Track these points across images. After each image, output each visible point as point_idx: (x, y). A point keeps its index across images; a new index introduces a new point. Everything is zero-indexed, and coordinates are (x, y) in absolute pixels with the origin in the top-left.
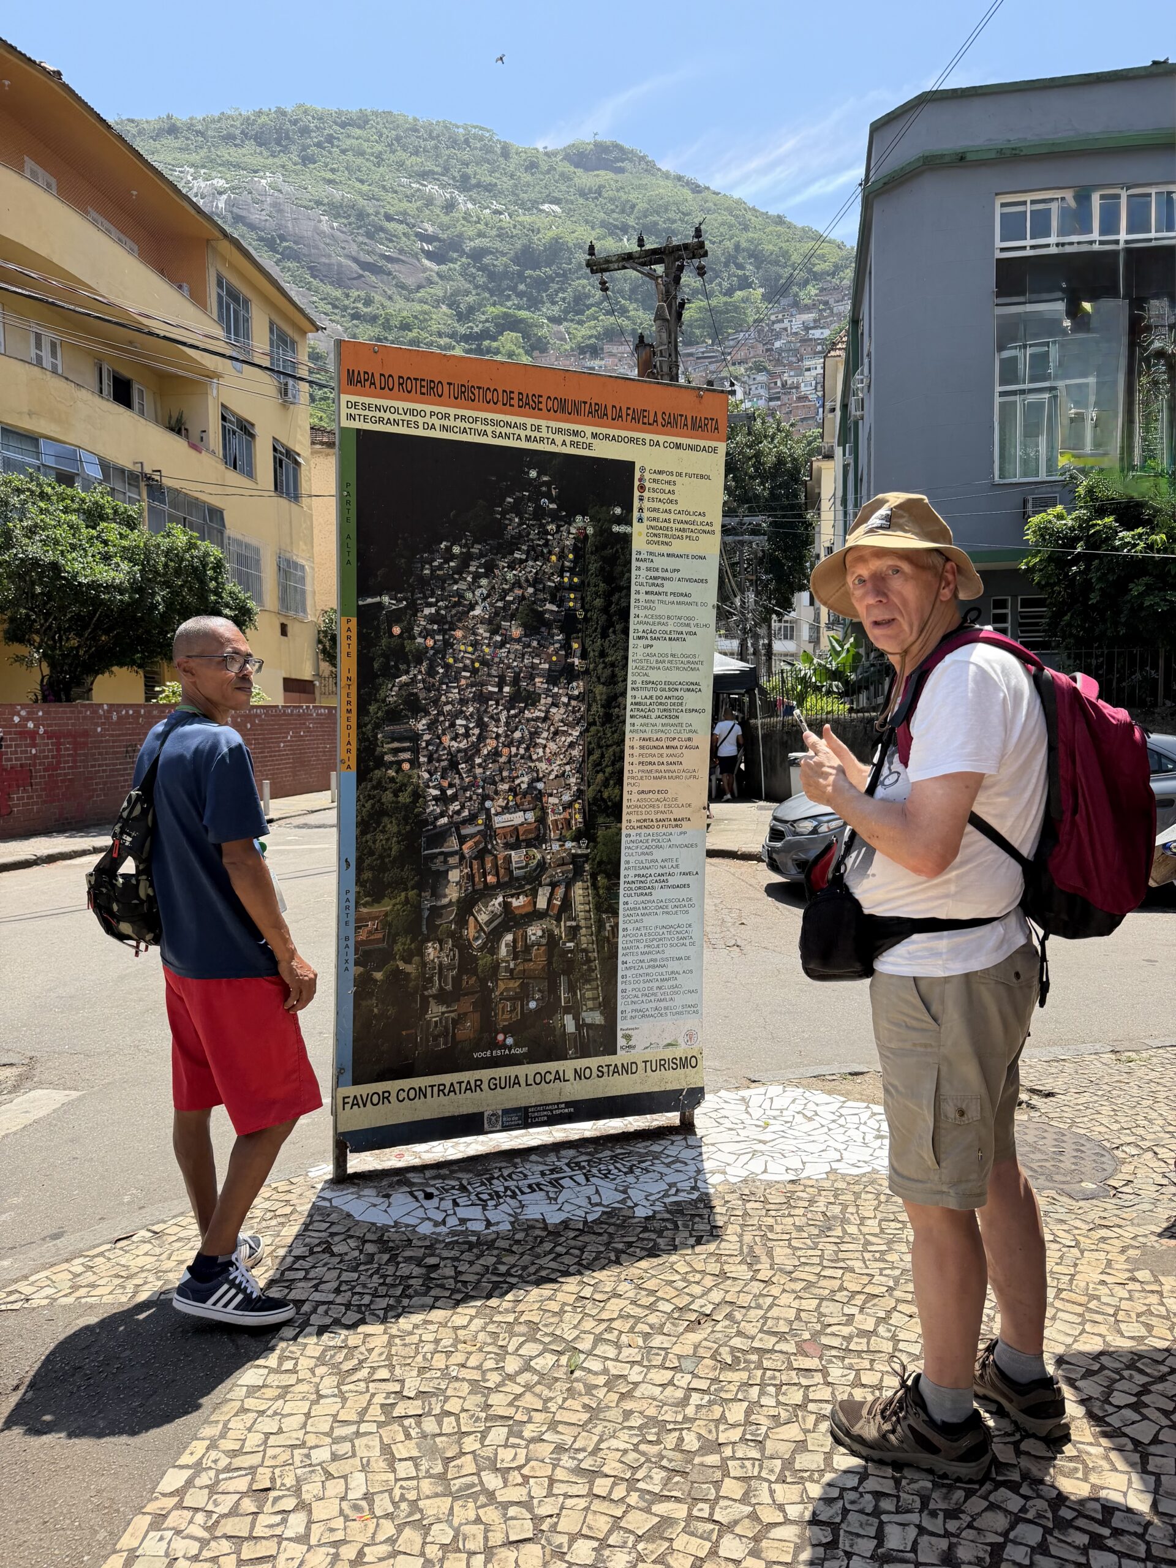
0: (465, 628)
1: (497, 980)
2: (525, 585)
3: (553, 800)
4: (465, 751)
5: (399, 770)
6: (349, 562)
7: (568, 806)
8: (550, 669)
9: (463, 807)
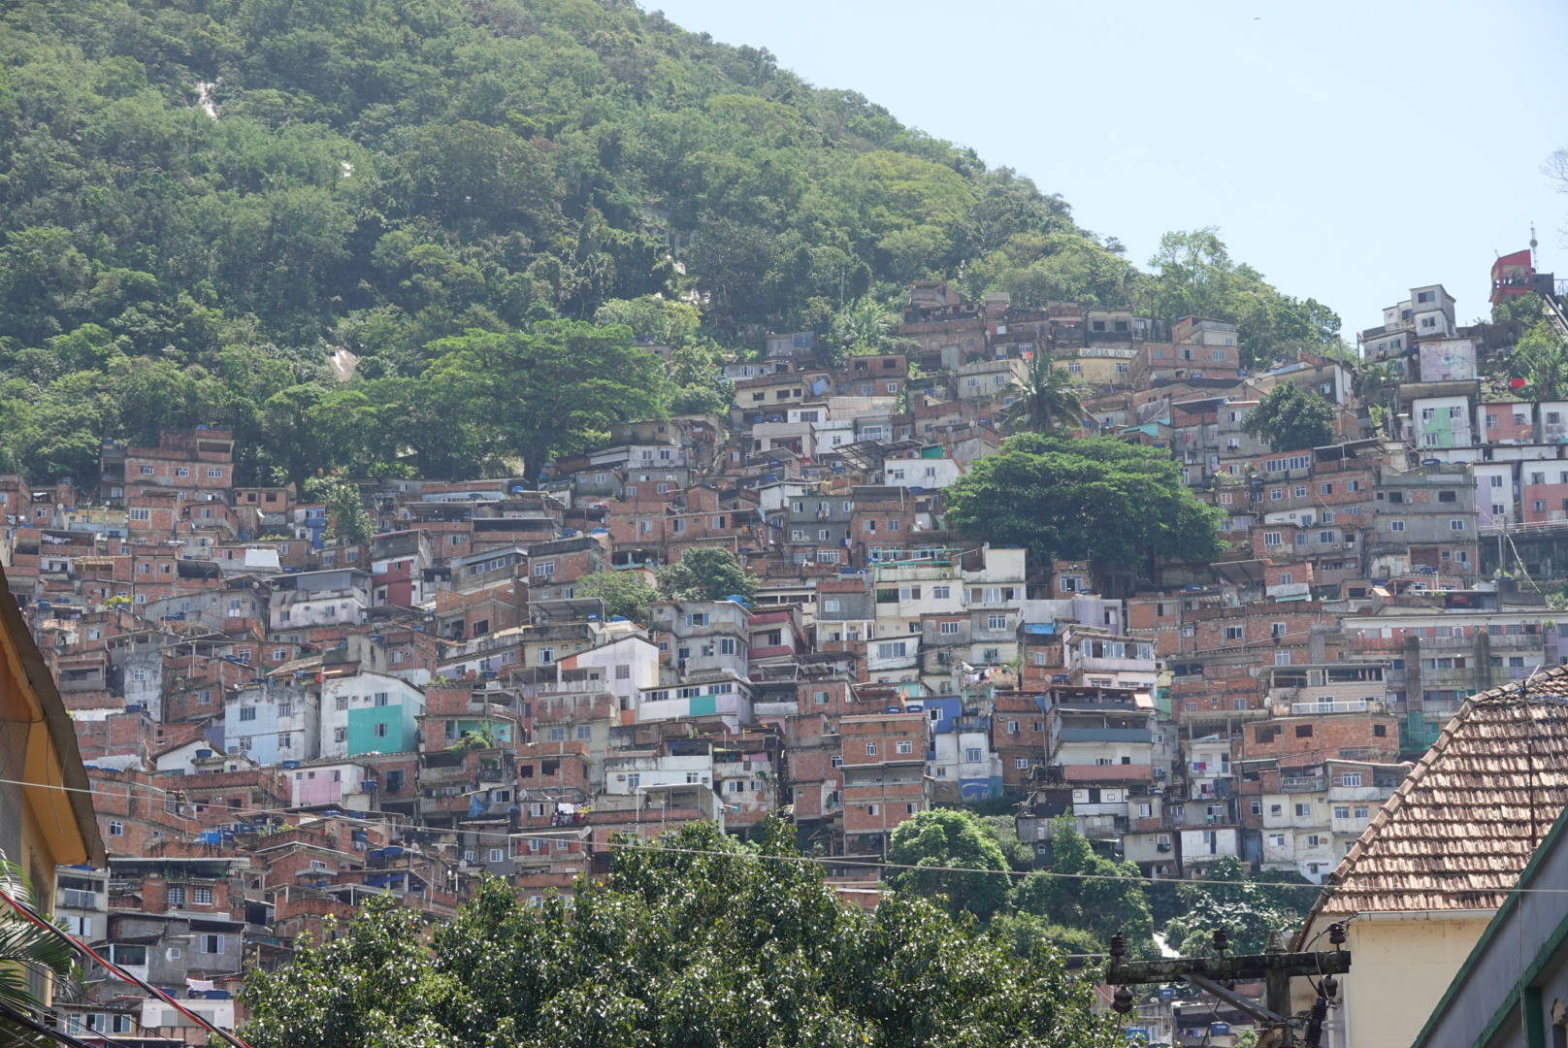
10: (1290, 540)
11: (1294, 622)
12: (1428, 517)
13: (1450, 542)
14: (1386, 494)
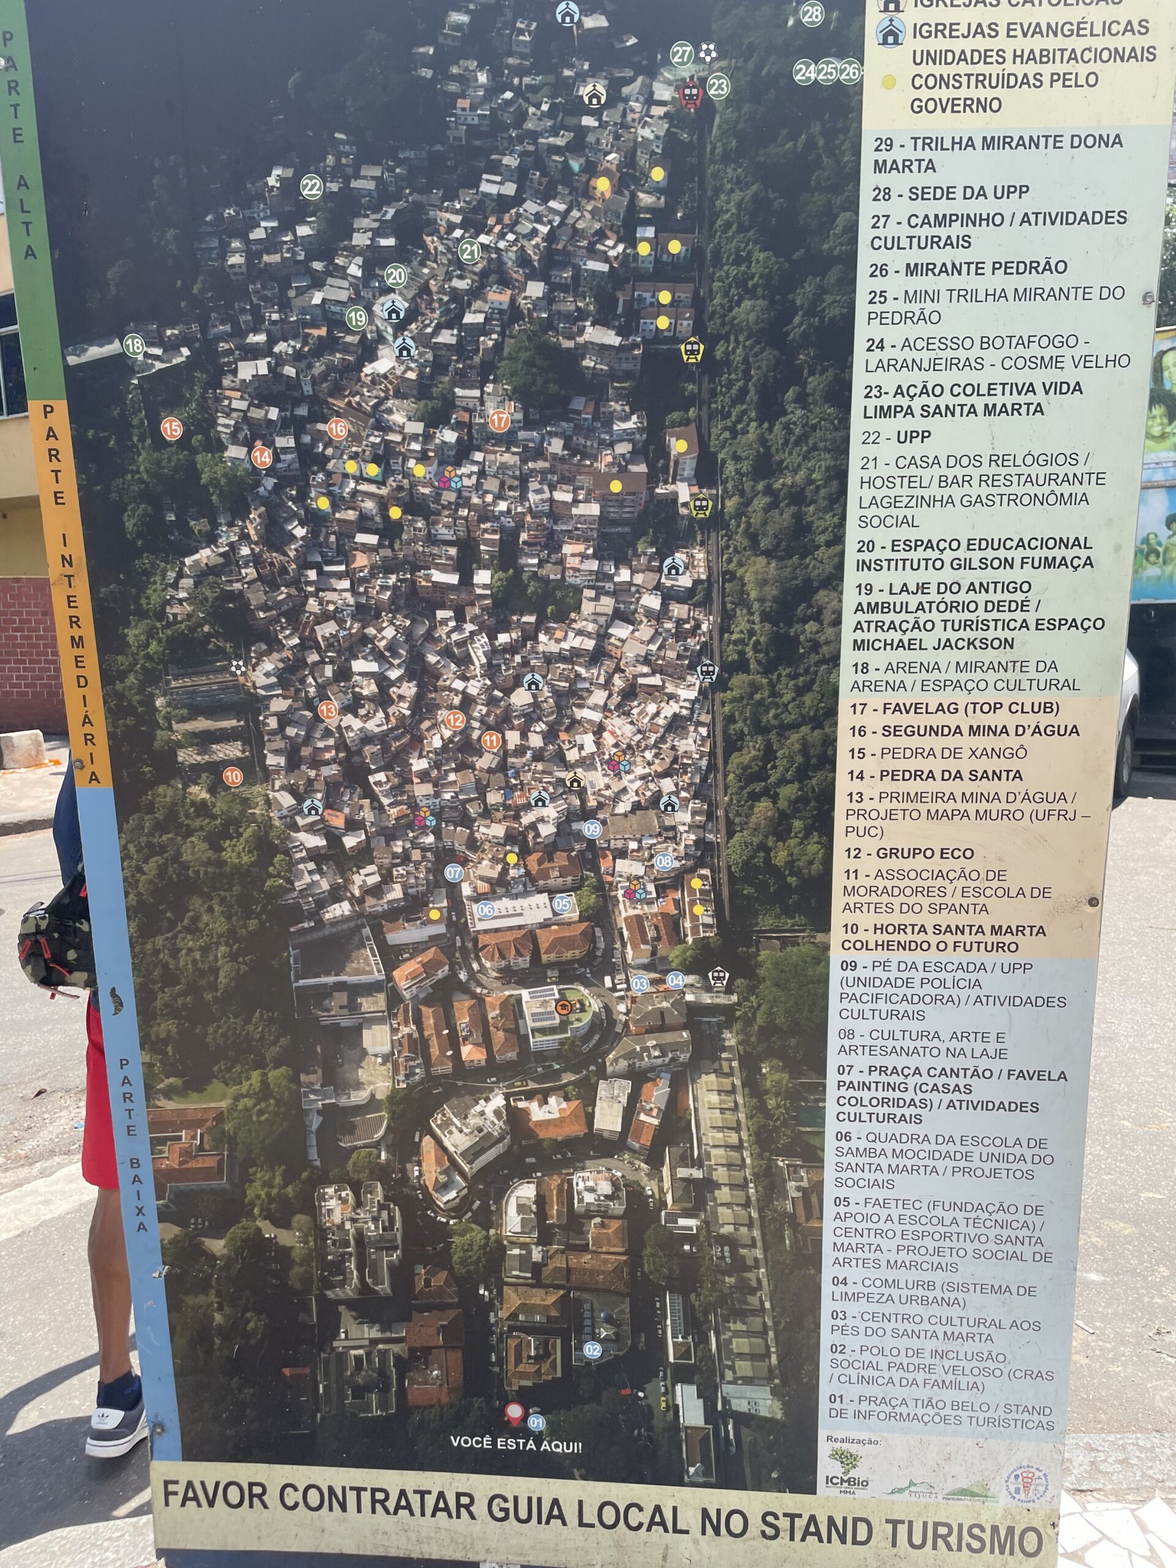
0: (354, 412)
1: (500, 1285)
2: (518, 274)
3: (626, 867)
4: (382, 739)
5: (217, 786)
6: (30, 252)
7: (676, 881)
8: (603, 519)
9: (387, 878)
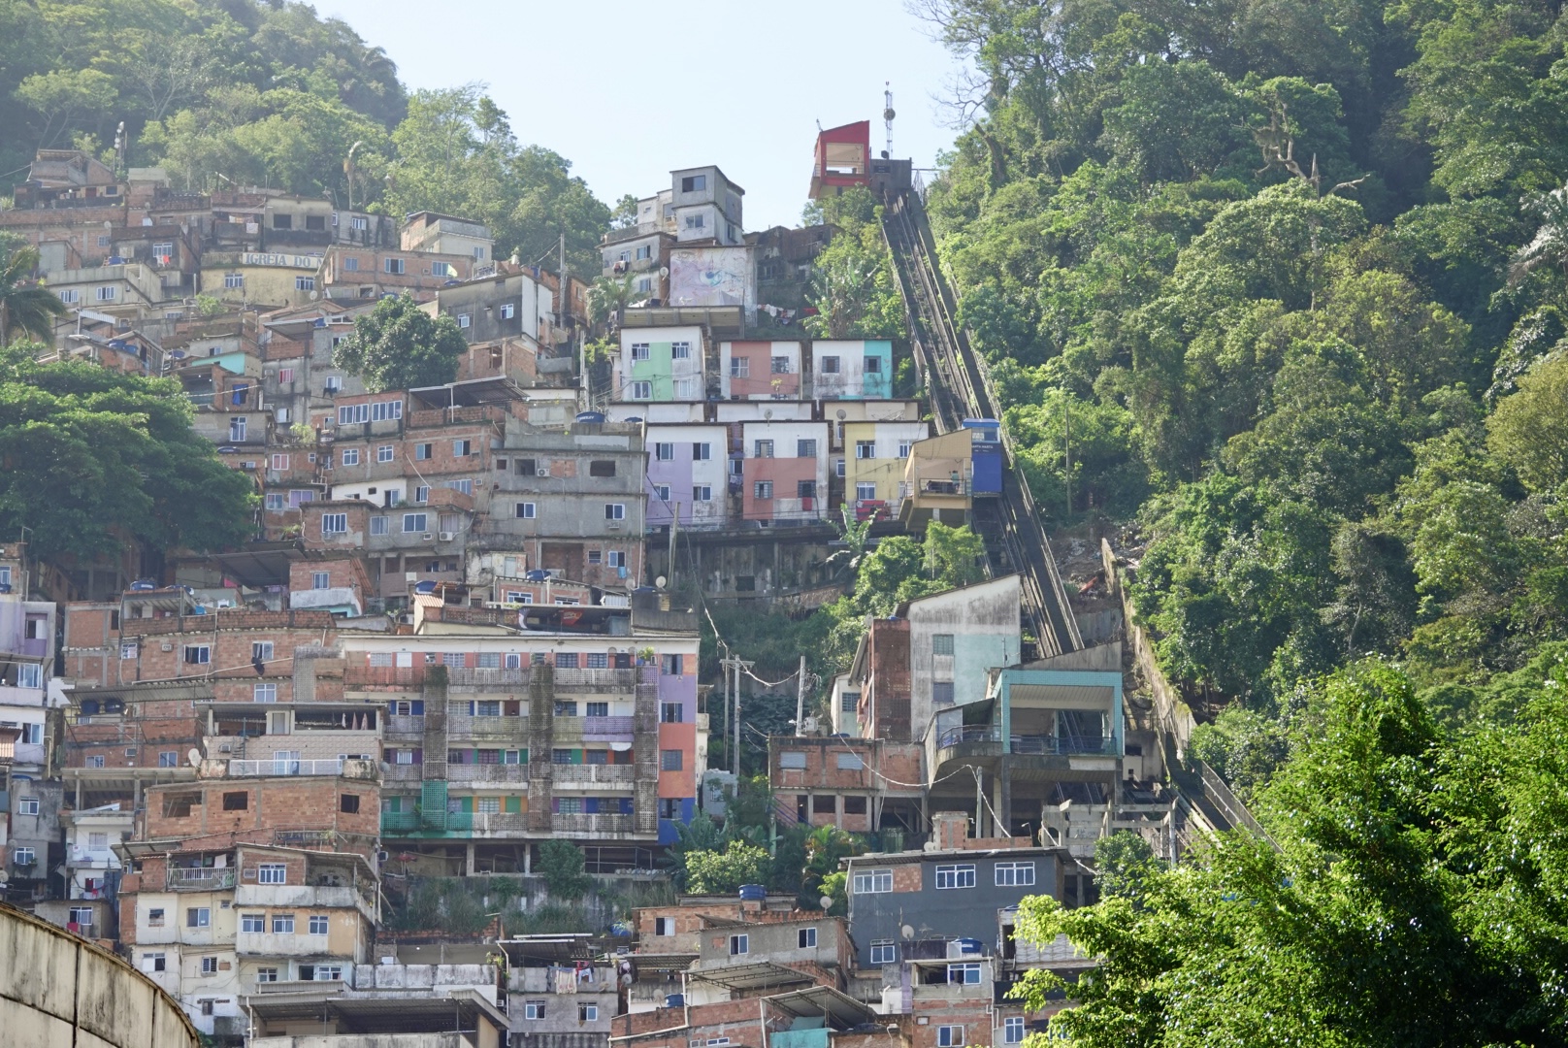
10: (362, 526)
11: (286, 641)
12: (572, 499)
13: (602, 538)
14: (511, 461)
